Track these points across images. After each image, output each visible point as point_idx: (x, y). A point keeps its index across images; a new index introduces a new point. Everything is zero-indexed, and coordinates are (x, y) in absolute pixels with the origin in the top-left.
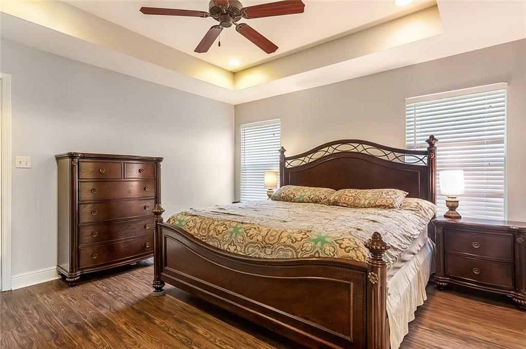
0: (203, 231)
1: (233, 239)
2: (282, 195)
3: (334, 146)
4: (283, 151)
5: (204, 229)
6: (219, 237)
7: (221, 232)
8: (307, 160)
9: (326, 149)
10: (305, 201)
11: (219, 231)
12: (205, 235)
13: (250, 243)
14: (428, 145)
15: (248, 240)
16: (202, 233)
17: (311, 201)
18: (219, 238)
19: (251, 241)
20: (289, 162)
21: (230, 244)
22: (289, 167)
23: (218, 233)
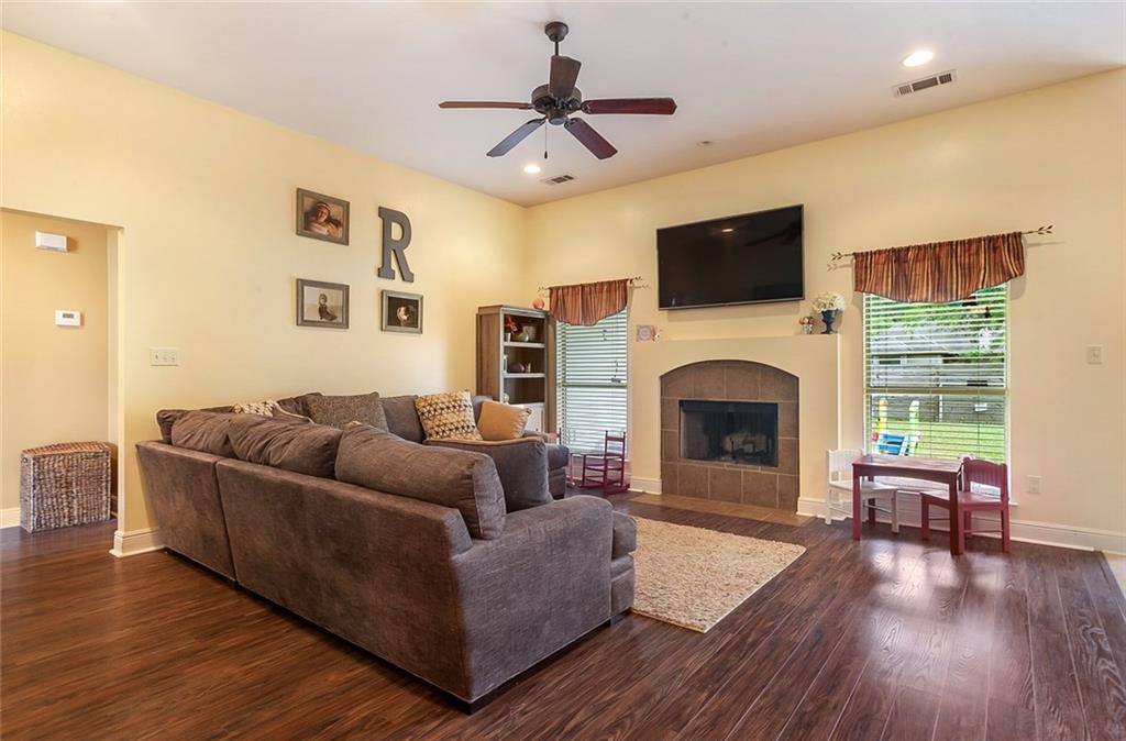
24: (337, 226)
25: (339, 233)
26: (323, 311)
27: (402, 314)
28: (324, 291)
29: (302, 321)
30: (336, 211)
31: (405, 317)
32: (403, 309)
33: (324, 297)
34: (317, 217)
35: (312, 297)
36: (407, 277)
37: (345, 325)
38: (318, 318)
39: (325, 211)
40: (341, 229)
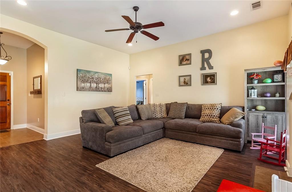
24: (188, 61)
25: (189, 62)
26: (185, 82)
27: (209, 80)
28: (184, 77)
29: (180, 85)
30: (187, 57)
31: (210, 80)
32: (209, 78)
33: (185, 79)
34: (183, 60)
35: (182, 79)
36: (211, 67)
37: (191, 85)
38: (184, 84)
39: (185, 58)
40: (189, 61)
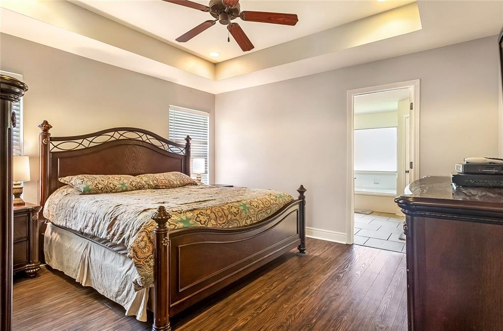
0: (222, 219)
1: (248, 214)
2: (100, 186)
3: (121, 132)
4: (46, 126)
5: (221, 217)
6: (237, 217)
7: (237, 213)
8: (86, 143)
9: (111, 134)
10: (129, 189)
11: (235, 213)
12: (224, 221)
13: (259, 211)
14: (186, 142)
15: (257, 210)
16: (220, 221)
17: (134, 188)
18: (238, 219)
19: (259, 210)
20: (55, 143)
21: (247, 219)
22: (56, 150)
23: (235, 214)
